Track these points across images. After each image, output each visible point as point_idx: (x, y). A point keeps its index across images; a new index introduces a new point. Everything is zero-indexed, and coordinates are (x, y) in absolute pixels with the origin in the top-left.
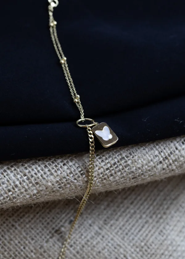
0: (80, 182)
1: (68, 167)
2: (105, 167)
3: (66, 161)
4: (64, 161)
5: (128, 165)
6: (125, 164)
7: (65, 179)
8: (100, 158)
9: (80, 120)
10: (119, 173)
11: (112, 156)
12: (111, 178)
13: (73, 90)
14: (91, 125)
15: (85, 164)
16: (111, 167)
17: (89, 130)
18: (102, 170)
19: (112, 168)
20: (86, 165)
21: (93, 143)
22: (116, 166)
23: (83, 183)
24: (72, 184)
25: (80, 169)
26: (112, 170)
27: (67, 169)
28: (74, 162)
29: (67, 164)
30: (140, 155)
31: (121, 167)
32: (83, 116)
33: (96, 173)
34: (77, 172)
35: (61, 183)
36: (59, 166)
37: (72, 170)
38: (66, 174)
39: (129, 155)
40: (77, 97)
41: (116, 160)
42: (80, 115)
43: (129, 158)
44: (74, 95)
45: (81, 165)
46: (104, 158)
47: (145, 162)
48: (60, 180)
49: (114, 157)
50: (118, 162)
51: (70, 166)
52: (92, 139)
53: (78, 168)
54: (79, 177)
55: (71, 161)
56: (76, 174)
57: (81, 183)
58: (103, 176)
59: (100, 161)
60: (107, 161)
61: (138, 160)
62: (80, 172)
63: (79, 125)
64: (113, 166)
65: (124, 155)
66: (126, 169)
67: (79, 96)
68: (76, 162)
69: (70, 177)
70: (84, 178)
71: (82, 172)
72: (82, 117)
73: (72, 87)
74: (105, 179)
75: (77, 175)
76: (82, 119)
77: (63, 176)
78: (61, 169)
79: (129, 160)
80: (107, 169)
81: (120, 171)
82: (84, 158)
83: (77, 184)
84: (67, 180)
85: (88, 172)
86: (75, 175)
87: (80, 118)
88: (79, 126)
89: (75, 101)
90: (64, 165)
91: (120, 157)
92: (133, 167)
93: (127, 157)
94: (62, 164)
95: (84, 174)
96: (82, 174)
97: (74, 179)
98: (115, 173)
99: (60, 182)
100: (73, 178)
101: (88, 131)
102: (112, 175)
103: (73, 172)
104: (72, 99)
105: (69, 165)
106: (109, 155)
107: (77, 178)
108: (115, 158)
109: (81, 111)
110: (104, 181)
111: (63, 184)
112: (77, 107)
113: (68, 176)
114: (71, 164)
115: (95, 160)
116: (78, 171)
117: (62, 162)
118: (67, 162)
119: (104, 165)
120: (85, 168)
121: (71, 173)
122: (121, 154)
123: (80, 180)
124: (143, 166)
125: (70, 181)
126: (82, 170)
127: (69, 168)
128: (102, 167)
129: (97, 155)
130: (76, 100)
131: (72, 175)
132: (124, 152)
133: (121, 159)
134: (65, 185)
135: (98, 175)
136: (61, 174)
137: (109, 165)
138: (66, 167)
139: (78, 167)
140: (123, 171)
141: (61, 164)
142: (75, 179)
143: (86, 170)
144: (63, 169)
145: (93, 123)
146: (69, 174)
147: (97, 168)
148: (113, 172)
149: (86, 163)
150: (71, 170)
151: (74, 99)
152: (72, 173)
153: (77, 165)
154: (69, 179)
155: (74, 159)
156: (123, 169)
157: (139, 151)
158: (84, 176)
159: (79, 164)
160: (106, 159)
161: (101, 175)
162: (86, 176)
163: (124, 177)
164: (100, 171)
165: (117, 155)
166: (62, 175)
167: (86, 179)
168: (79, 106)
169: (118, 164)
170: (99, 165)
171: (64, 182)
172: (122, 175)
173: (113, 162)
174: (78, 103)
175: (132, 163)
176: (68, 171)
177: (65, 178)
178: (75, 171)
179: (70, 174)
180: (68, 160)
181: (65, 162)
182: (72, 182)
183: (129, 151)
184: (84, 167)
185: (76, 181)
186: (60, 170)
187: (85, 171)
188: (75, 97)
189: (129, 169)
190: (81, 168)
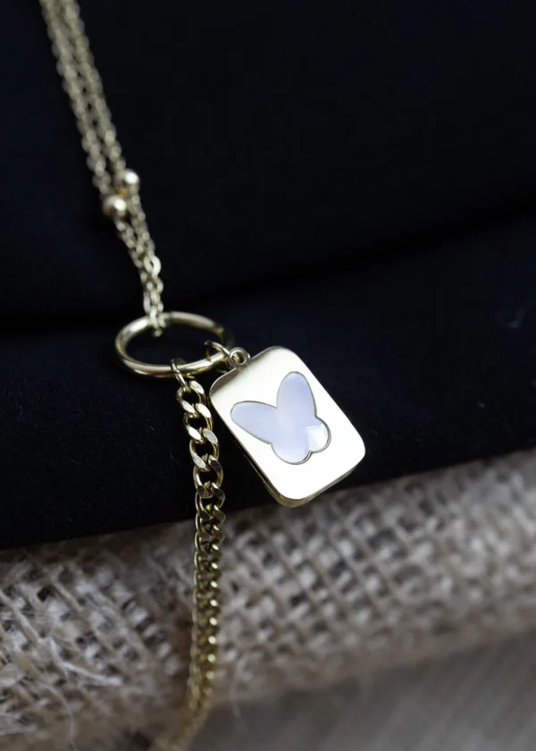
0: (140, 684)
1: (69, 604)
2: (287, 591)
3: (60, 568)
4: (45, 570)
5: (414, 570)
6: (396, 566)
7: (53, 678)
8: (254, 543)
9: (138, 326)
10: (362, 617)
11: (321, 524)
12: (319, 643)
13: (101, 141)
14: (203, 365)
15: (171, 583)
16: (318, 585)
17: (192, 398)
18: (268, 606)
19: (323, 594)
20: (173, 591)
21: (214, 479)
22: (345, 578)
23: (161, 686)
24: (93, 694)
25: (139, 616)
26: (325, 601)
27: (65, 617)
28: (104, 576)
29: (63, 591)
30: (477, 512)
31: (372, 584)
32: (155, 297)
33: (235, 627)
34: (123, 631)
35: (31, 699)
36: (18, 604)
37: (96, 619)
38: (55, 648)
39: (418, 516)
40: (125, 184)
41: (346, 549)
42: (139, 291)
43: (418, 533)
44: (110, 168)
45: (145, 589)
46: (279, 540)
47: (504, 549)
48: (21, 683)
49: (335, 529)
50: (359, 556)
51: (82, 601)
52: (211, 452)
53: (132, 605)
54: (133, 656)
55: (90, 572)
56: (119, 644)
57: (149, 687)
58: (271, 639)
59: (255, 557)
60: (296, 558)
61: (468, 540)
62: (140, 629)
63: (131, 363)
64: (327, 579)
65: (391, 518)
66: (403, 593)
67: (132, 178)
68: (117, 577)
69: (82, 662)
70: (164, 661)
71: (151, 631)
72: (151, 304)
73: (95, 124)
74: (284, 649)
75: (124, 649)
76: (154, 317)
77: (44, 661)
78: (25, 622)
79: (418, 542)
80: (296, 600)
81: (365, 602)
82: (163, 550)
83: (126, 692)
84: (61, 683)
85: (185, 624)
86: (110, 647)
87: (142, 313)
88: (130, 372)
89: (114, 210)
90: (46, 594)
91: (370, 530)
92: (439, 578)
93: (409, 526)
94: (32, 591)
95: (162, 640)
96: (151, 643)
97: (102, 672)
98: (342, 615)
99: (22, 691)
100: (100, 666)
101: (187, 407)
102: (321, 627)
103: (98, 634)
104: (96, 198)
105: (74, 593)
106: (309, 520)
107: (124, 667)
108: (344, 534)
109: (144, 269)
110: (281, 661)
111: (43, 702)
112: (122, 244)
113: (67, 655)
114: (84, 587)
115: (228, 554)
116: (129, 626)
117: (32, 577)
118: (67, 579)
119: (281, 581)
120: (172, 607)
121: (86, 639)
122: (374, 516)
123: (139, 673)
124: (491, 568)
125: (81, 683)
126: (150, 620)
127: (75, 611)
128: (267, 592)
129: (241, 528)
130: (120, 205)
131: (90, 652)
132: (390, 502)
133: (374, 543)
134: (54, 705)
135: (248, 633)
136: (26, 647)
137: (307, 579)
138: (55, 609)
139: (125, 606)
140: (382, 603)
141: (24, 587)
142: (112, 670)
143: (172, 616)
144: (39, 621)
145: (214, 352)
146: (75, 648)
147: (238, 602)
148: (329, 611)
149: (178, 577)
150: (87, 624)
151: (107, 196)
152: (94, 640)
153: (121, 593)
154: (74, 674)
155: (105, 554)
156: (384, 592)
157: (473, 489)
158: (164, 649)
159: (131, 587)
160: (292, 545)
161: (262, 636)
162: (175, 651)
163: (386, 631)
164: (255, 615)
165: (353, 517)
166: (35, 654)
167: (173, 667)
168: (136, 236)
169: (359, 567)
170: (253, 583)
171: (47, 694)
172: (379, 625)
173: (327, 560)
174: (128, 218)
175: (436, 557)
176: (72, 632)
177: (52, 668)
178: (109, 625)
179: (84, 648)
180: (72, 566)
181: (53, 575)
182: (91, 687)
183: (418, 496)
184: (165, 603)
185: (115, 681)
186: (20, 627)
187: (170, 626)
188: (112, 184)
189: (415, 591)
190: (148, 608)
